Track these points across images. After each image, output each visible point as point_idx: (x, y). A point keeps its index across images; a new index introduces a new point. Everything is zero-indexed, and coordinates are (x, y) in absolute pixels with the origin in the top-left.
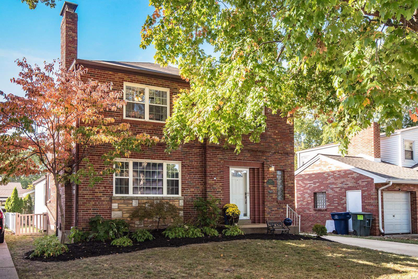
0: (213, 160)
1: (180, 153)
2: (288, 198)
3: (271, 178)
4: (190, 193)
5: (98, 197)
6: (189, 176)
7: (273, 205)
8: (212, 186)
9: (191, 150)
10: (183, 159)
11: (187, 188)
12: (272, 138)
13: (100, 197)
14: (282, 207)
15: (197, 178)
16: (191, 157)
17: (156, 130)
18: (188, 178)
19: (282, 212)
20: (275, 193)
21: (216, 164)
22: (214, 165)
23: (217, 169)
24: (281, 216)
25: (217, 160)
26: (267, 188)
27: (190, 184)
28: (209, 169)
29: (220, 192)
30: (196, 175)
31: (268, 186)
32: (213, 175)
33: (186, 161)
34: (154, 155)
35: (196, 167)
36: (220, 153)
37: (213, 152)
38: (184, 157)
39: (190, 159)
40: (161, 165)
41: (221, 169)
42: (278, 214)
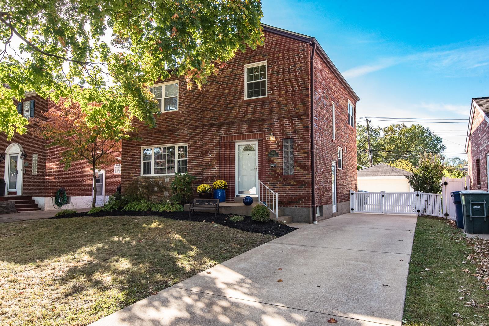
0: (209, 137)
1: (186, 135)
2: (299, 172)
3: (275, 148)
4: (194, 172)
5: (131, 177)
6: (194, 155)
7: (277, 181)
8: (207, 163)
9: (195, 131)
10: (188, 140)
11: (191, 166)
12: (276, 101)
13: (133, 177)
14: (290, 183)
15: (200, 157)
16: (195, 138)
17: (168, 119)
18: (193, 157)
19: (289, 189)
20: (280, 167)
21: (212, 141)
22: (210, 143)
23: (213, 146)
24: (287, 194)
25: (212, 137)
26: (269, 161)
27: (195, 163)
28: (205, 147)
29: (216, 168)
30: (200, 153)
31: (270, 159)
32: (209, 152)
33: (191, 142)
34: (166, 140)
35: (200, 146)
36: (215, 129)
37: (209, 130)
38: (189, 138)
39: (194, 140)
40: (173, 148)
41: (216, 146)
42: (284, 191)
